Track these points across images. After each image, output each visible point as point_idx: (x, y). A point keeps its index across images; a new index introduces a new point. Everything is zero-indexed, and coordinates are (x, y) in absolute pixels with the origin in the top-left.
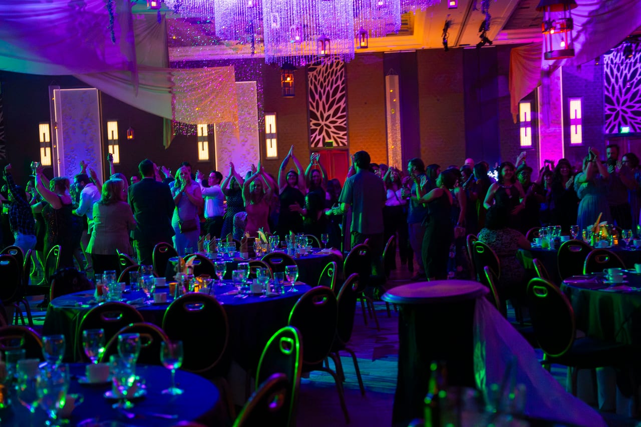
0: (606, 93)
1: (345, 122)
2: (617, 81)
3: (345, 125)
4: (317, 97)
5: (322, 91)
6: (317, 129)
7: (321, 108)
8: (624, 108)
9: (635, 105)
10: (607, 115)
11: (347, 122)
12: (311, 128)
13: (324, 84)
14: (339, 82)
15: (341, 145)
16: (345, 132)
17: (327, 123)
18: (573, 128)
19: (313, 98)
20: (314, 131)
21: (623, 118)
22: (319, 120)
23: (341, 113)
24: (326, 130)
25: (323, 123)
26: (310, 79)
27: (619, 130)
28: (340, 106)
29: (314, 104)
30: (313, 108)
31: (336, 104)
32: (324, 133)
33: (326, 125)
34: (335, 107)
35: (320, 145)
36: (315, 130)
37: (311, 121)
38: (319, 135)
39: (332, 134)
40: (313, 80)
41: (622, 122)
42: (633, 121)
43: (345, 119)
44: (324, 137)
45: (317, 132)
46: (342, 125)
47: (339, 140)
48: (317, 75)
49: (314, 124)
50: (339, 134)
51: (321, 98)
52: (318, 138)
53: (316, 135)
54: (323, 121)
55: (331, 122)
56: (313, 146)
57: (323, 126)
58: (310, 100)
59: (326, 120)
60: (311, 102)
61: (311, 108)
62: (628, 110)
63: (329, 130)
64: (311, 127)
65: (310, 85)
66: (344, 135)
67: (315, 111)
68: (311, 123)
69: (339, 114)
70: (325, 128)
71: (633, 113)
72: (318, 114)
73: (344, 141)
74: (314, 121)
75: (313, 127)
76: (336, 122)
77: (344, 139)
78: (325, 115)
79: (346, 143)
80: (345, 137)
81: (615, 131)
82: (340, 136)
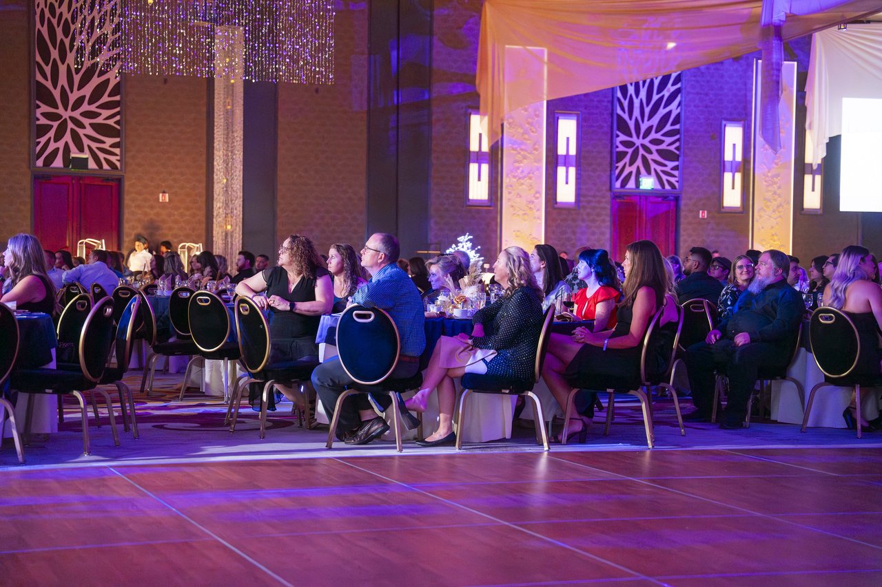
0: (619, 111)
1: (118, 118)
2: (637, 92)
3: (117, 122)
4: (55, 54)
5: (67, 42)
6: (52, 126)
7: (63, 80)
8: (646, 142)
9: (663, 138)
10: (617, 152)
11: (121, 117)
12: (38, 123)
13: (72, 27)
14: (108, 28)
15: (106, 166)
16: (117, 140)
17: (76, 114)
18: (561, 171)
19: (46, 56)
20: (44, 130)
21: (645, 160)
22: (57, 108)
23: (109, 96)
24: (72, 130)
25: (66, 115)
26: (38, 11)
27: (638, 183)
28: (108, 81)
29: (48, 69)
30: (45, 77)
31: (98, 77)
32: (68, 137)
33: (73, 119)
34: (96, 81)
35: (58, 163)
36: (47, 128)
37: (39, 107)
38: (56, 141)
39: (86, 142)
40: (47, 14)
41: (642, 170)
42: (659, 168)
43: (118, 109)
44: (66, 145)
45: (51, 134)
46: (111, 122)
47: (101, 156)
48: (56, 5)
49: (45, 115)
50: (104, 142)
51: (63, 58)
52: (52, 146)
53: (50, 139)
54: (66, 110)
55: (85, 114)
56: (40, 163)
57: (66, 119)
58: (38, 59)
59: (73, 110)
60: (38, 64)
61: (39, 78)
62: (653, 148)
63: (81, 132)
64: (38, 119)
65: (38, 25)
66: (113, 146)
67: (49, 84)
68: (38, 112)
69: (105, 99)
70: (70, 125)
71: (659, 152)
72: (57, 94)
73: (113, 159)
74: (45, 108)
75: (43, 121)
76: (97, 115)
77: (116, 155)
78: (73, 98)
79: (118, 164)
80: (117, 151)
81: (631, 184)
82: (106, 146)
